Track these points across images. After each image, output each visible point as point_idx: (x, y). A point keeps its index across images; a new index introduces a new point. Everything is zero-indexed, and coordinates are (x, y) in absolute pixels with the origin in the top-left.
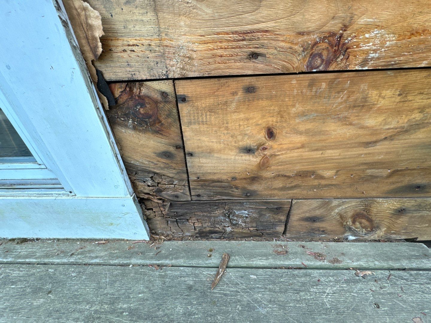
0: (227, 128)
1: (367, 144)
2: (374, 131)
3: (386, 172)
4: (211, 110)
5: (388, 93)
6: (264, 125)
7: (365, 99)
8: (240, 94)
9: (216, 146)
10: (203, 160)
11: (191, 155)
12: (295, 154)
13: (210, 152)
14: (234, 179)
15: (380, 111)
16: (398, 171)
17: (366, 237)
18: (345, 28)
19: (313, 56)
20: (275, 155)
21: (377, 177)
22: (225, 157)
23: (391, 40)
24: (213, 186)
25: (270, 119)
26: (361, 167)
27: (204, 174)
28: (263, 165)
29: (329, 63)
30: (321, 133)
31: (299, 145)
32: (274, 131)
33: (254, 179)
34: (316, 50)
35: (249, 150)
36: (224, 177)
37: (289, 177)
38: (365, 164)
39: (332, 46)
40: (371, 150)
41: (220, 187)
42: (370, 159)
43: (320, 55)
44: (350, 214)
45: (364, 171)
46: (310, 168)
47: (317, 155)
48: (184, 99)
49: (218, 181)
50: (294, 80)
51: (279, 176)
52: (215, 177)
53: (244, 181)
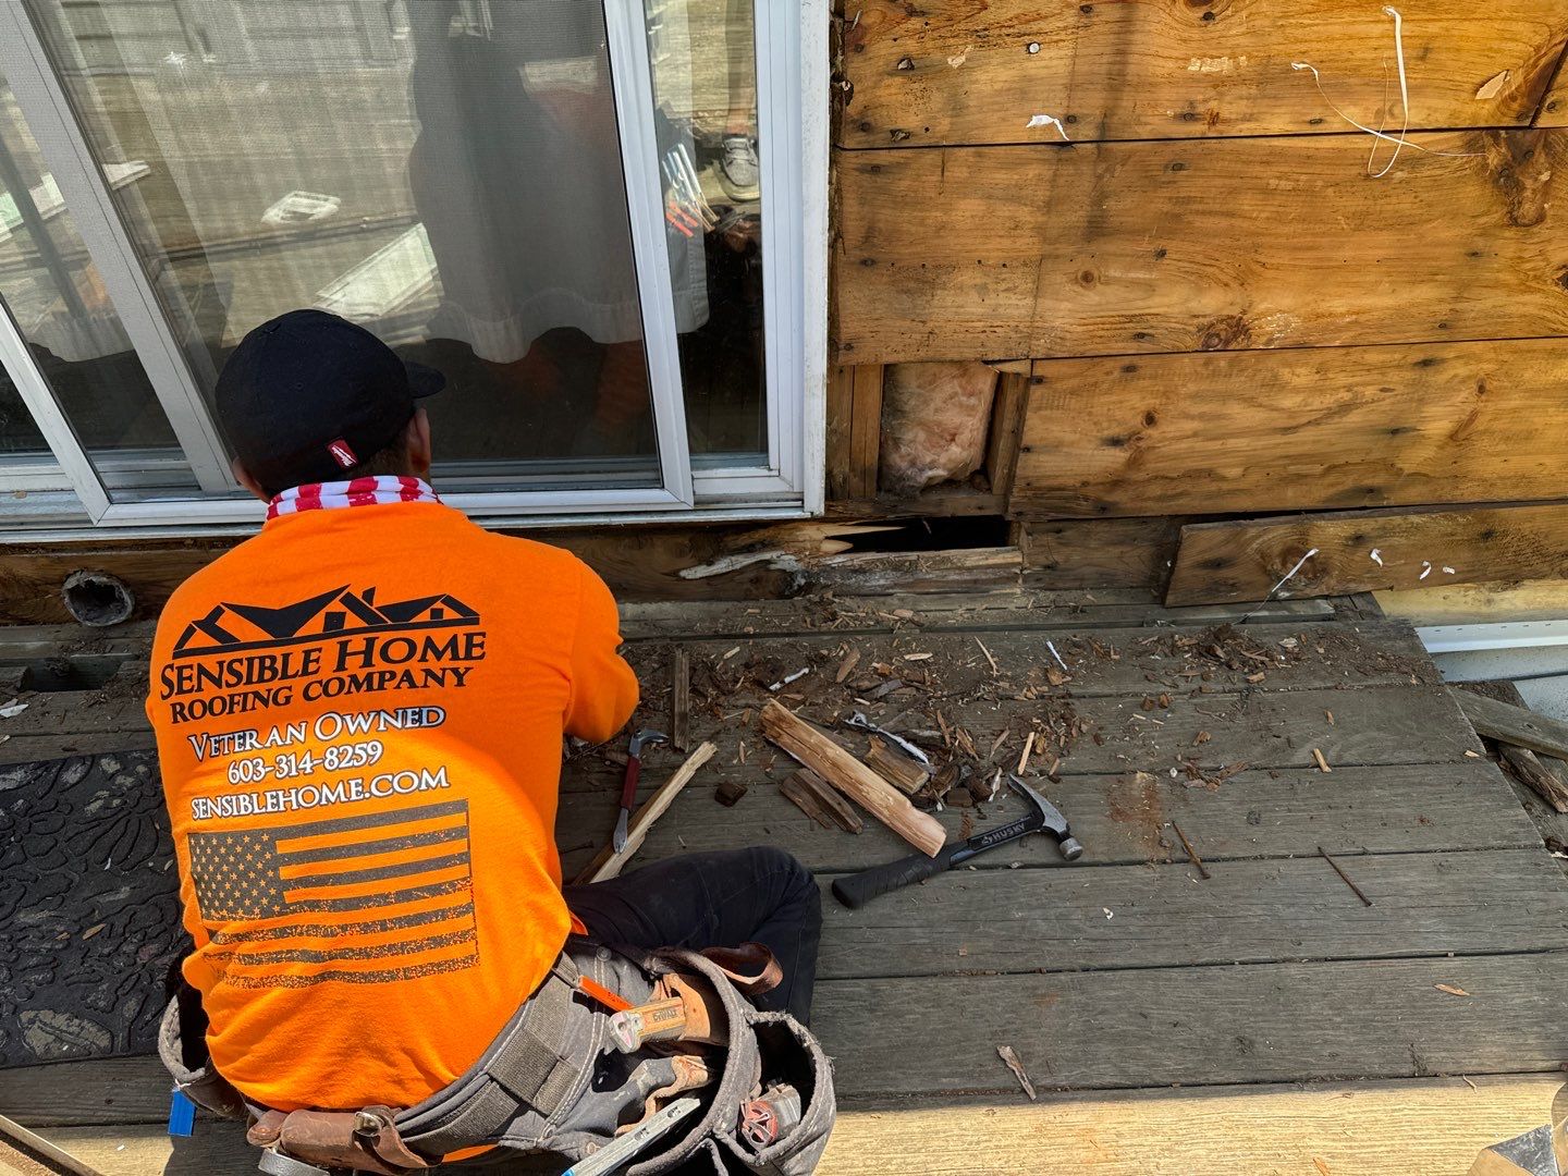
0: (1090, 414)
1: (1286, 430)
2: (1291, 414)
3: (1318, 469)
4: (1073, 392)
5: (1302, 371)
6: (1143, 408)
7: (1275, 377)
8: (1116, 374)
9: (1069, 437)
10: (1043, 458)
11: (1028, 450)
12: (1184, 445)
13: (1056, 446)
14: (1085, 484)
15: (1296, 390)
16: (1335, 466)
17: (1308, 591)
18: (1244, 312)
19: (1210, 336)
20: (1154, 448)
21: (1306, 476)
22: (1078, 452)
23: (1295, 322)
24: (1048, 498)
25: (1153, 401)
26: (1281, 462)
27: (1039, 478)
28: (1133, 463)
29: (1227, 342)
30: (1219, 417)
31: (1190, 433)
32: (1156, 416)
33: (1116, 483)
34: (1212, 331)
35: (1115, 442)
36: (1071, 482)
37: (1172, 479)
38: (1286, 457)
39: (1231, 327)
40: (1291, 438)
41: (1060, 498)
42: (1293, 451)
43: (1218, 335)
44: (1277, 549)
45: (1285, 466)
46: (1205, 464)
47: (1216, 445)
48: (1040, 380)
49: (1059, 489)
50: (1186, 359)
51: (1156, 477)
52: (1055, 483)
53: (1101, 487)
